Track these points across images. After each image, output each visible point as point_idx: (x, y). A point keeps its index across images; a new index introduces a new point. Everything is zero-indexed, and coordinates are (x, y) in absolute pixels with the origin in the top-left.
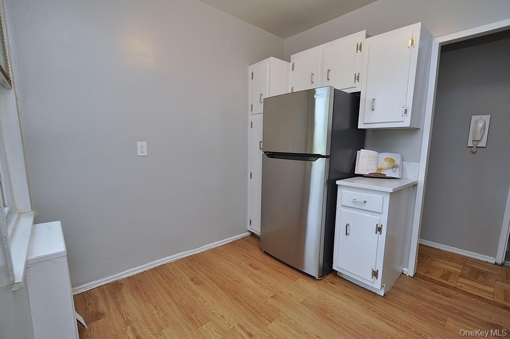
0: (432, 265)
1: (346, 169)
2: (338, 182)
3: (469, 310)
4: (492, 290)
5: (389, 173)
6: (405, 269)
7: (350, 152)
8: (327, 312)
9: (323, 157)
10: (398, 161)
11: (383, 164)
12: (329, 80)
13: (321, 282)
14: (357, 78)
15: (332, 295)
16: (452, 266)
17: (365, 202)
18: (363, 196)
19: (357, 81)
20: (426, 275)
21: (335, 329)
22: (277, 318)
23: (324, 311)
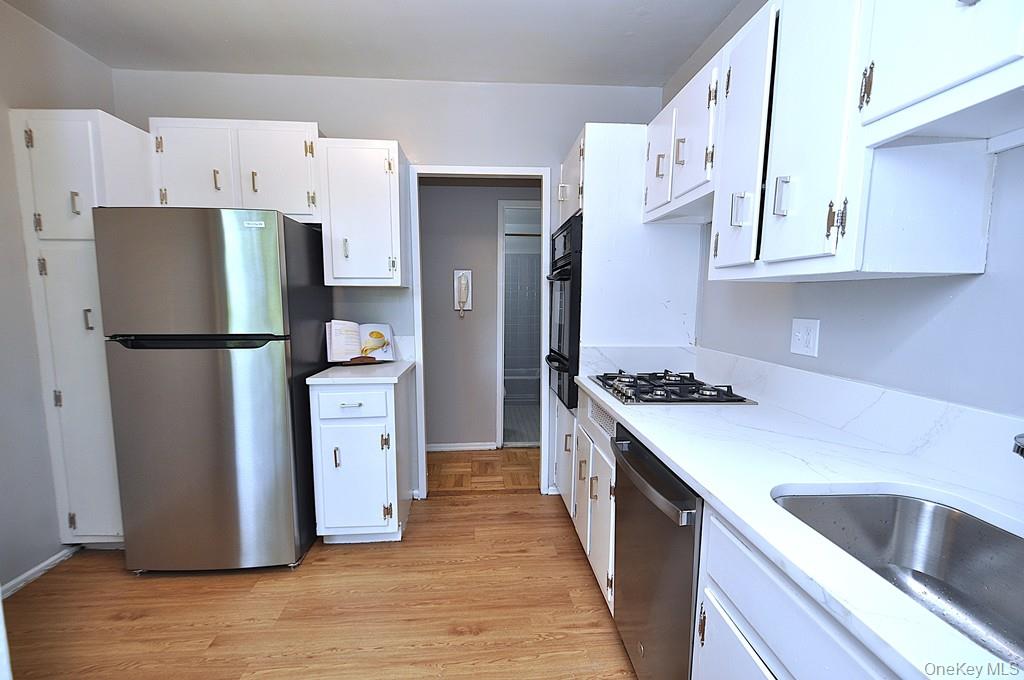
0: (443, 474)
1: (312, 356)
2: (309, 381)
3: (490, 509)
4: (500, 478)
5: (379, 355)
6: (415, 492)
7: (313, 325)
8: (331, 608)
9: (277, 338)
10: (388, 337)
11: (370, 342)
12: (256, 191)
13: (301, 568)
14: (312, 200)
15: (328, 578)
16: (462, 467)
17: (360, 405)
18: (353, 396)
19: (311, 204)
20: (440, 489)
21: (354, 622)
22: (243, 671)
23: (325, 608)
